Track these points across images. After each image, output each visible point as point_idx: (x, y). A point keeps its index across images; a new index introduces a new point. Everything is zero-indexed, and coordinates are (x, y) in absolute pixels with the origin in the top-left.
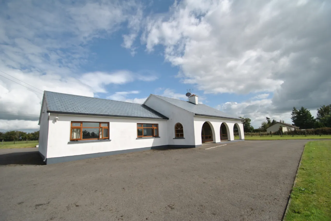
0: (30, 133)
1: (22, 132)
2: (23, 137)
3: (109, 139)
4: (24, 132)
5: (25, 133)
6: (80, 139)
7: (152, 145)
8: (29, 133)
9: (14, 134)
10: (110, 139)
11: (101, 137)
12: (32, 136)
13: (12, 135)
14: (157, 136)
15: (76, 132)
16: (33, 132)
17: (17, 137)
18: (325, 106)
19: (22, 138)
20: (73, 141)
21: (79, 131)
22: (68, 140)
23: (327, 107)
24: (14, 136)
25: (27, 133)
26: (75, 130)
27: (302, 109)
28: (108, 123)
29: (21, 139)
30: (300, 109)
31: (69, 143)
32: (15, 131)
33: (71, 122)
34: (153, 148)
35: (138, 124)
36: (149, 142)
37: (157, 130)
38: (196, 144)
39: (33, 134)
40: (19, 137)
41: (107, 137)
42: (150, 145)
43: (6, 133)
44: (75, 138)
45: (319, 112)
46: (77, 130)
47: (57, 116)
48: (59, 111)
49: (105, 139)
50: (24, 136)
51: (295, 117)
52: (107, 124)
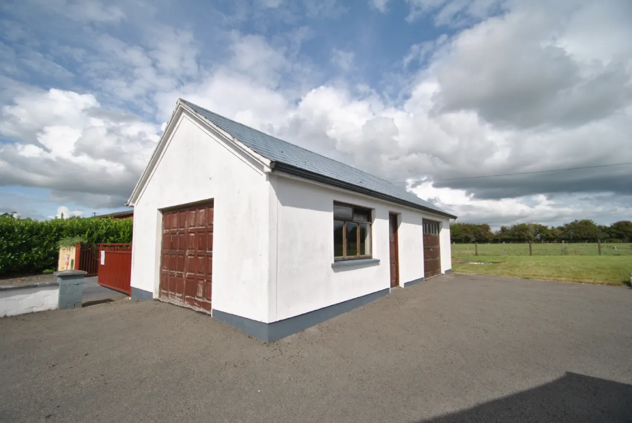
0: (556, 226)
2: (543, 235)
5: (545, 228)
8: (553, 227)
9: (525, 229)
12: (560, 232)
13: (523, 231)
17: (531, 234)
19: (542, 237)
24: (526, 232)
25: (550, 228)
29: (539, 238)
32: (527, 224)
40: (535, 235)
43: (512, 228)
50: (543, 233)
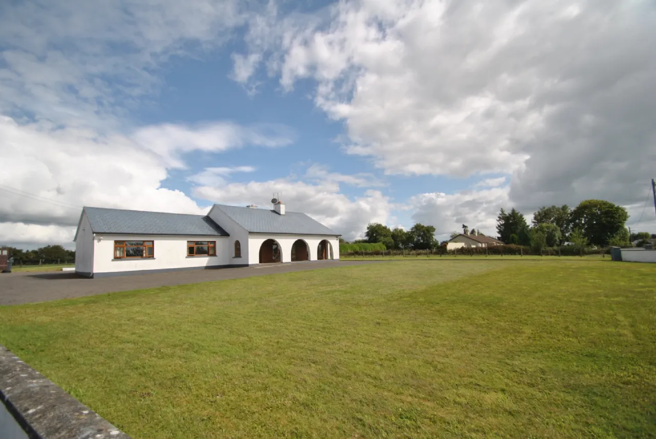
0: (30, 250)
1: (15, 249)
3: (153, 257)
4: (18, 248)
6: (123, 257)
7: (207, 264)
8: (28, 251)
10: (155, 257)
11: (144, 255)
14: (214, 255)
15: (120, 250)
16: (36, 249)
18: (546, 208)
20: (116, 258)
21: (122, 249)
22: (113, 258)
23: (547, 210)
25: (24, 251)
26: (118, 248)
27: (513, 211)
28: (153, 242)
30: (510, 212)
31: (113, 260)
33: (115, 241)
34: (207, 268)
35: (188, 241)
36: (202, 261)
37: (214, 248)
38: (250, 263)
39: (34, 252)
41: (151, 255)
42: (205, 265)
44: (118, 256)
45: (535, 218)
46: (120, 249)
47: (102, 236)
48: (103, 231)
49: (150, 257)
51: (502, 225)
52: (151, 243)
